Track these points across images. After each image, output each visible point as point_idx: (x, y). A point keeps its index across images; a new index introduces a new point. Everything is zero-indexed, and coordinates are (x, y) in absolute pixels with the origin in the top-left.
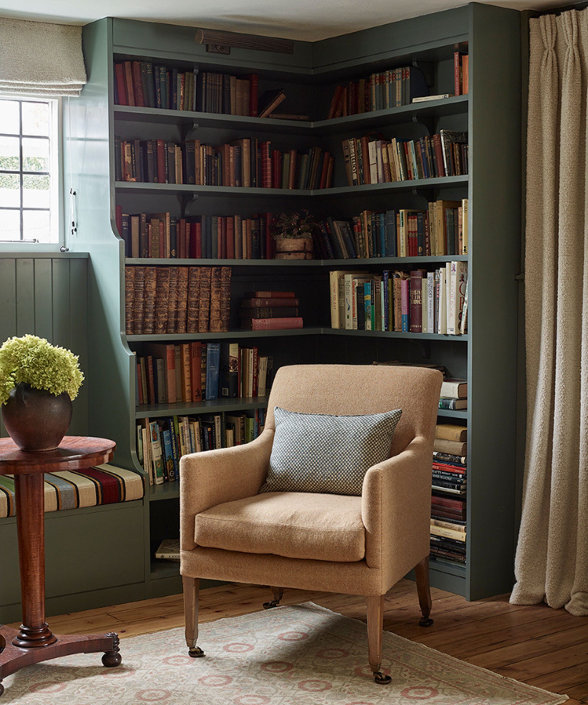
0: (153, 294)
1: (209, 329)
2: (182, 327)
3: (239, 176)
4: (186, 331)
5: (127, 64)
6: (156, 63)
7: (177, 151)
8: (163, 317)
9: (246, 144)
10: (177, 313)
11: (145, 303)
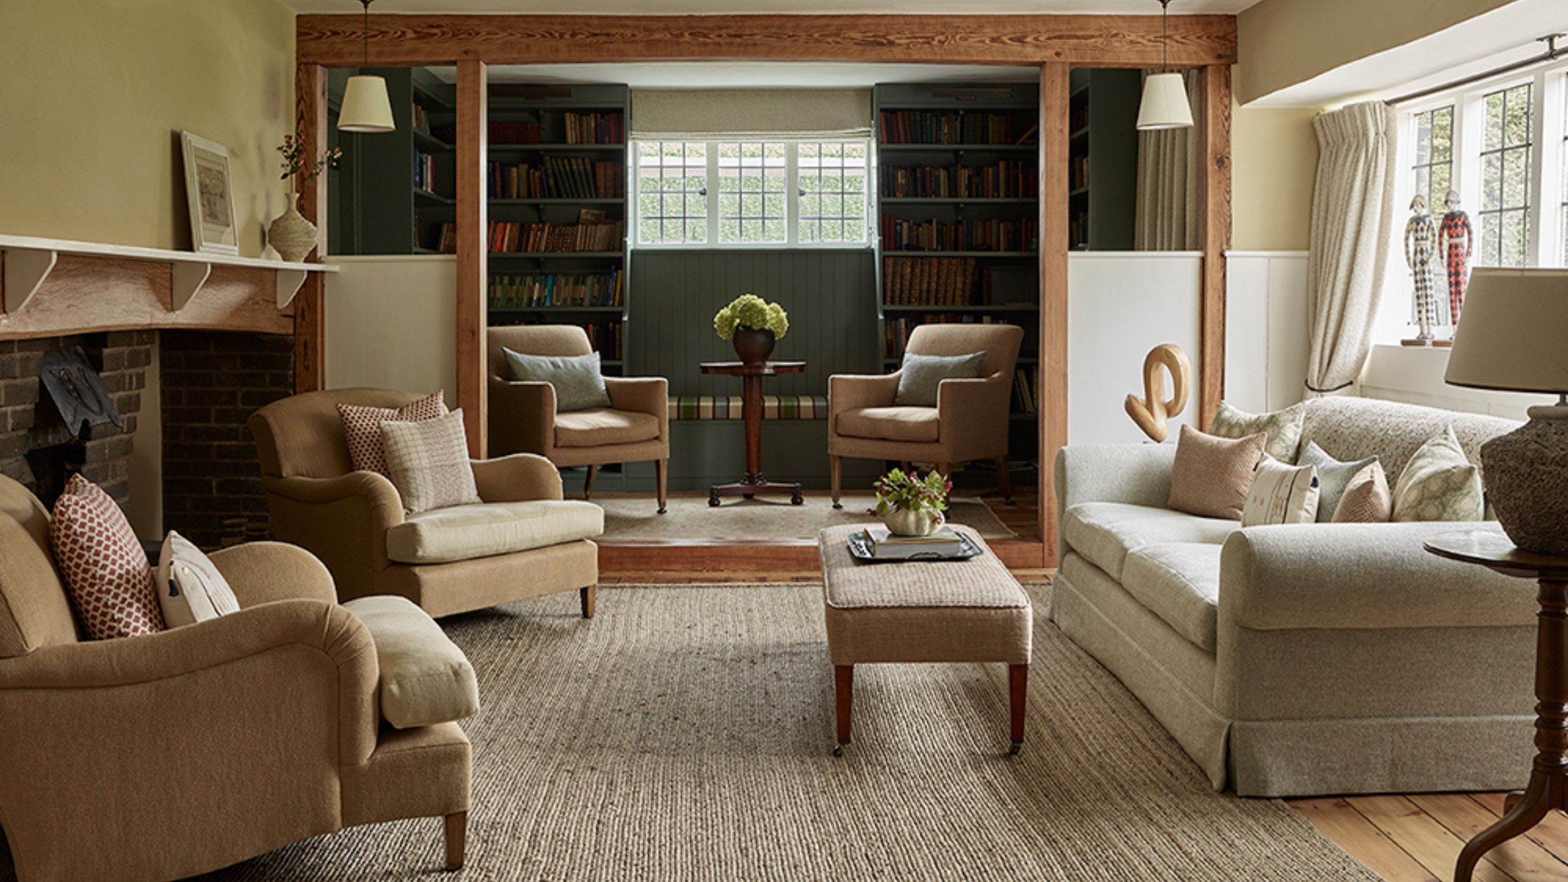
0: (908, 277)
1: (953, 303)
2: (932, 301)
3: (997, 189)
4: (936, 303)
5: (899, 114)
6: (923, 111)
7: (943, 174)
8: (916, 293)
9: (1002, 165)
10: (928, 291)
11: (901, 284)
